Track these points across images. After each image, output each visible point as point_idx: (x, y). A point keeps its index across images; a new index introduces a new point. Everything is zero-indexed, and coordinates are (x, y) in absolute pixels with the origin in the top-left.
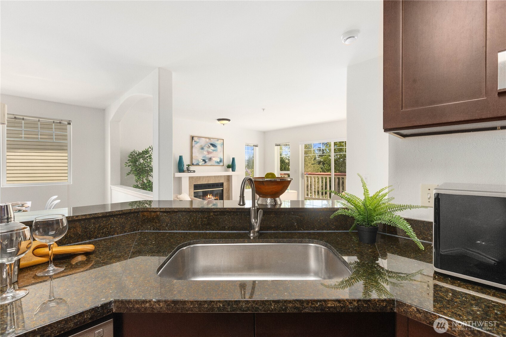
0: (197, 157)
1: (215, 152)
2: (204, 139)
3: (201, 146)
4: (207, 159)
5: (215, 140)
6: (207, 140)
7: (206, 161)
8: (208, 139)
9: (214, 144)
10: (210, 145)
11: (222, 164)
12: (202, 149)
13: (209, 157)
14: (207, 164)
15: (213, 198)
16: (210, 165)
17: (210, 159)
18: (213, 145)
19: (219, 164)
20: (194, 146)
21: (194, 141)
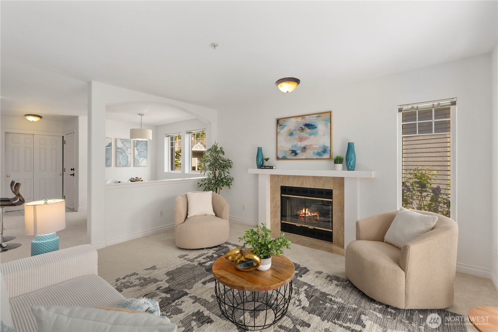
0: (284, 147)
1: (313, 136)
2: (293, 120)
3: (290, 130)
4: (298, 150)
5: (313, 117)
6: (300, 120)
7: (298, 152)
8: (300, 118)
9: (311, 123)
10: (303, 127)
11: (327, 156)
12: (291, 134)
13: (303, 146)
14: (299, 157)
15: (310, 214)
16: (304, 157)
17: (304, 149)
18: (309, 126)
19: (322, 155)
20: (279, 132)
21: (280, 125)
